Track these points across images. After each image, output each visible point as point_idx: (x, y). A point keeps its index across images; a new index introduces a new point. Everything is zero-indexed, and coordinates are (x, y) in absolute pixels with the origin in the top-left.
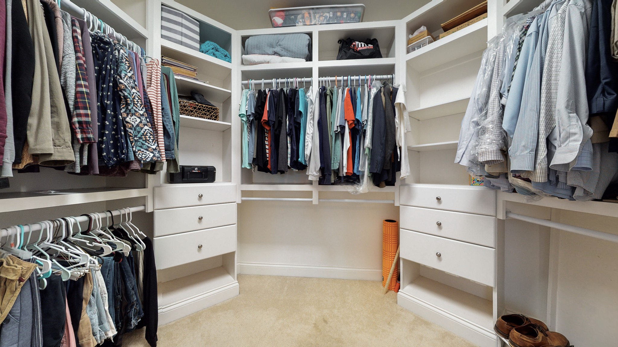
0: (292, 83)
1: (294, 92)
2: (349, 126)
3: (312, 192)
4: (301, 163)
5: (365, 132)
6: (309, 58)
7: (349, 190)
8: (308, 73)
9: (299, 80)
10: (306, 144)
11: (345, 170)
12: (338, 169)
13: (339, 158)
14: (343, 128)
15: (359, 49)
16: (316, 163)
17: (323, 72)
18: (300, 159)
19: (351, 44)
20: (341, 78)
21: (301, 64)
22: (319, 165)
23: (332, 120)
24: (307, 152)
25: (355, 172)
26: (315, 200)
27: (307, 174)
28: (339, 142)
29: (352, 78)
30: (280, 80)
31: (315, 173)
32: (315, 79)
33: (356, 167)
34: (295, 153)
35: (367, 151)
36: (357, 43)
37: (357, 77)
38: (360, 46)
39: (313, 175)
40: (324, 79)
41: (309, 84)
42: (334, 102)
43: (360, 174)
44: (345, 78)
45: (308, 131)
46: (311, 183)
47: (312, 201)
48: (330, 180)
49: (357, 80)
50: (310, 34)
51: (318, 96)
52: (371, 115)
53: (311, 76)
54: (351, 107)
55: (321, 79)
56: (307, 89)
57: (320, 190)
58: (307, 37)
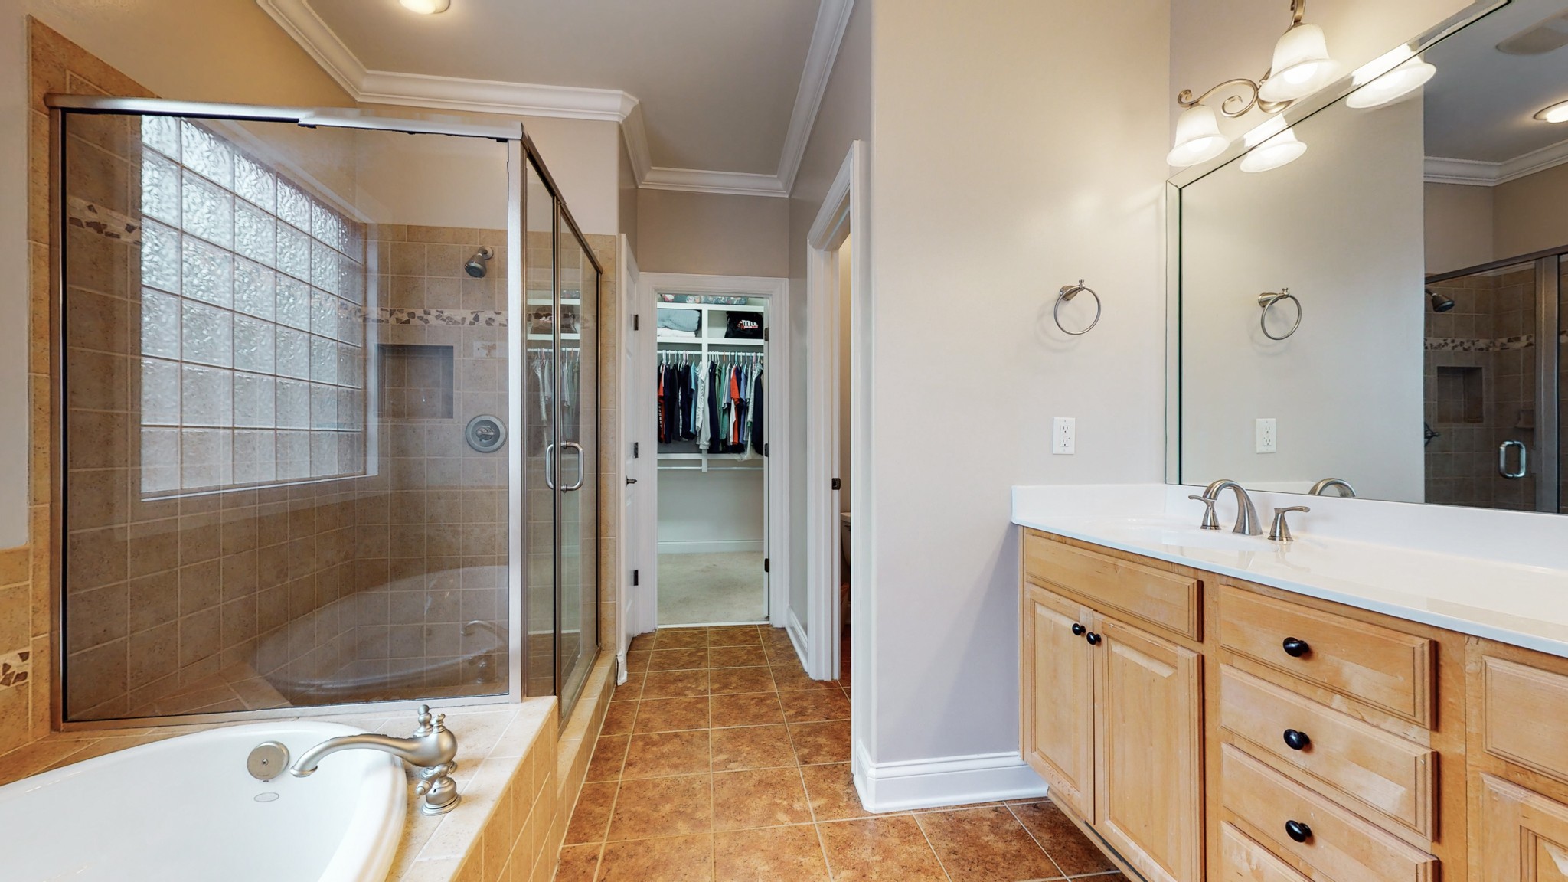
0: (682, 355)
1: (687, 368)
2: (735, 403)
3: (701, 460)
4: (691, 433)
5: (748, 408)
6: (698, 331)
7: (736, 458)
8: (698, 347)
9: (689, 352)
10: (697, 417)
11: (731, 441)
12: (726, 439)
13: (726, 430)
14: (729, 405)
15: (745, 327)
16: (706, 434)
17: (712, 347)
18: (691, 430)
19: (738, 323)
20: (728, 354)
21: (690, 338)
22: (709, 436)
23: (720, 397)
24: (698, 424)
25: (741, 441)
26: (704, 468)
27: (697, 443)
28: (726, 416)
29: (739, 354)
30: (670, 352)
31: (706, 443)
32: (705, 353)
33: (741, 437)
34: (687, 424)
35: (749, 425)
36: (743, 321)
37: (744, 354)
38: (747, 324)
39: (704, 445)
40: (713, 353)
41: (699, 358)
42: (722, 381)
43: (744, 443)
44: (733, 354)
45: (698, 405)
46: (700, 451)
47: (701, 470)
48: (718, 448)
49: (744, 357)
50: (700, 311)
51: (708, 375)
52: (752, 394)
53: (701, 350)
54: (736, 387)
55: (710, 353)
56: (697, 365)
57: (709, 458)
58: (698, 314)
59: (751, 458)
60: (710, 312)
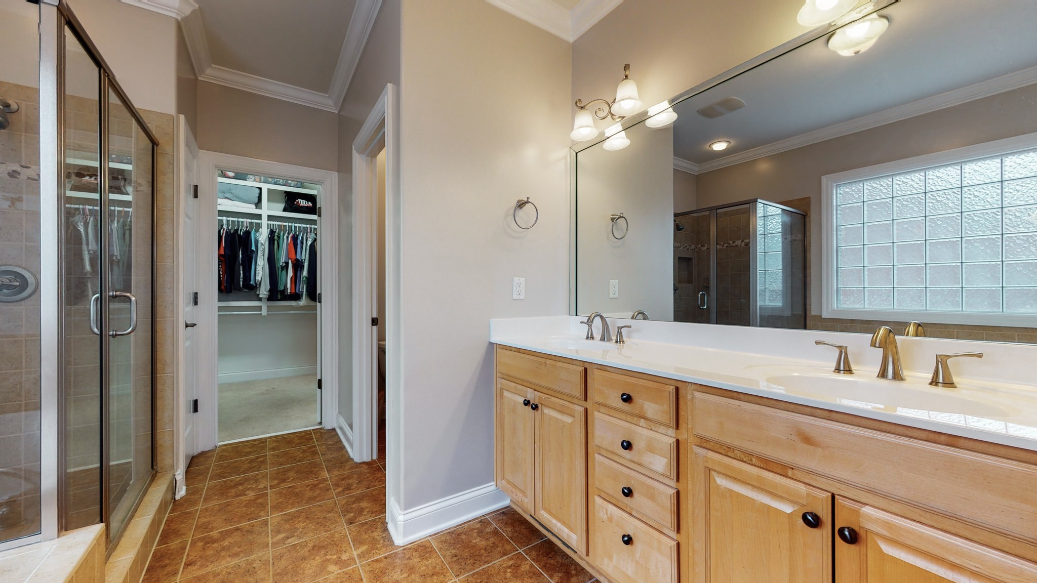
0: (242, 222)
1: (248, 233)
2: (292, 262)
3: (261, 306)
4: (252, 285)
5: (303, 266)
6: (258, 204)
7: (293, 304)
8: (259, 217)
9: (249, 220)
10: (257, 272)
11: (289, 291)
12: (284, 290)
13: (284, 283)
14: (287, 264)
15: (301, 205)
16: (266, 286)
17: (270, 218)
18: (251, 283)
19: (295, 201)
20: (287, 224)
21: (251, 209)
22: (269, 287)
23: (279, 257)
24: (258, 278)
25: (297, 291)
26: (264, 312)
27: (257, 293)
28: (284, 272)
29: (296, 225)
30: (230, 219)
31: (265, 293)
32: (264, 222)
33: (297, 288)
34: (247, 277)
35: (304, 279)
36: (300, 200)
37: (300, 225)
38: (303, 203)
39: (264, 294)
40: (272, 223)
41: (259, 226)
42: (281, 245)
43: (300, 293)
44: (290, 224)
45: (259, 262)
46: (260, 300)
47: (261, 314)
48: (277, 297)
49: (300, 228)
50: (260, 189)
51: (267, 239)
52: (307, 256)
53: (261, 219)
54: (293, 250)
55: (270, 222)
56: (257, 231)
57: (269, 305)
58: (258, 191)
59: (306, 304)
60: (269, 190)
